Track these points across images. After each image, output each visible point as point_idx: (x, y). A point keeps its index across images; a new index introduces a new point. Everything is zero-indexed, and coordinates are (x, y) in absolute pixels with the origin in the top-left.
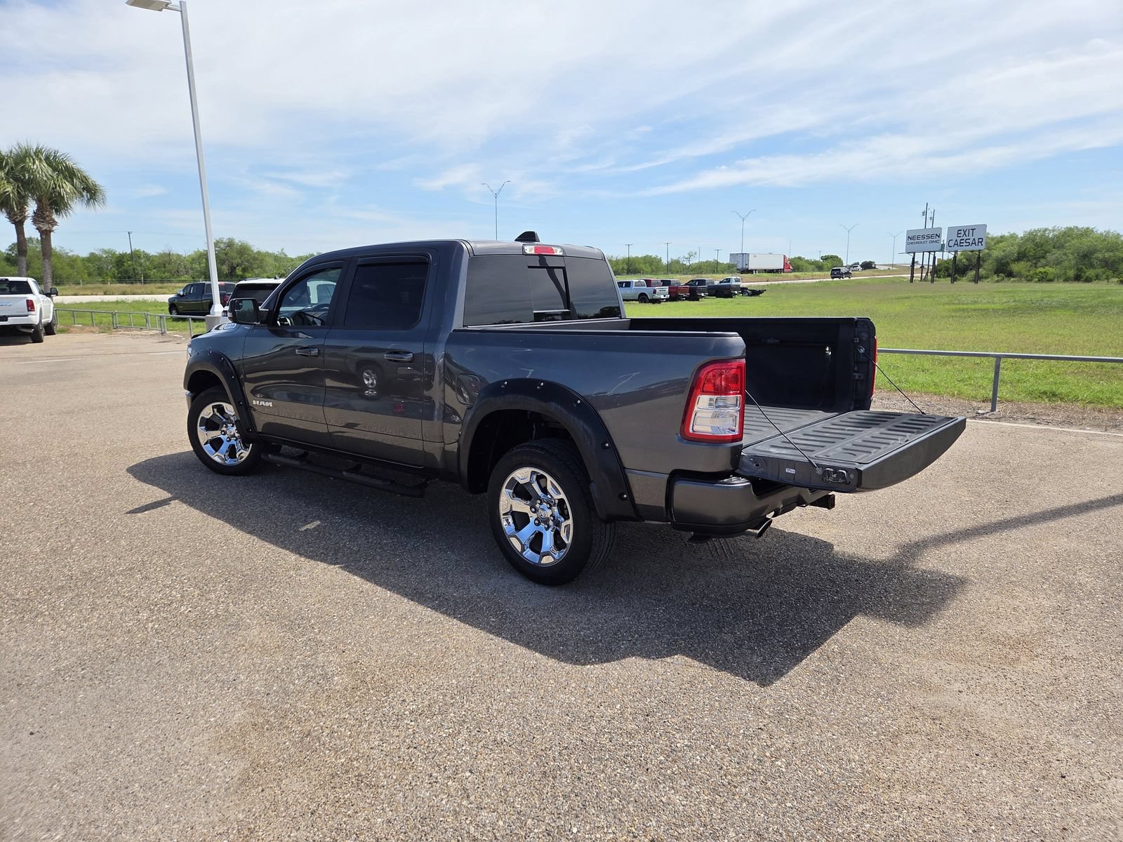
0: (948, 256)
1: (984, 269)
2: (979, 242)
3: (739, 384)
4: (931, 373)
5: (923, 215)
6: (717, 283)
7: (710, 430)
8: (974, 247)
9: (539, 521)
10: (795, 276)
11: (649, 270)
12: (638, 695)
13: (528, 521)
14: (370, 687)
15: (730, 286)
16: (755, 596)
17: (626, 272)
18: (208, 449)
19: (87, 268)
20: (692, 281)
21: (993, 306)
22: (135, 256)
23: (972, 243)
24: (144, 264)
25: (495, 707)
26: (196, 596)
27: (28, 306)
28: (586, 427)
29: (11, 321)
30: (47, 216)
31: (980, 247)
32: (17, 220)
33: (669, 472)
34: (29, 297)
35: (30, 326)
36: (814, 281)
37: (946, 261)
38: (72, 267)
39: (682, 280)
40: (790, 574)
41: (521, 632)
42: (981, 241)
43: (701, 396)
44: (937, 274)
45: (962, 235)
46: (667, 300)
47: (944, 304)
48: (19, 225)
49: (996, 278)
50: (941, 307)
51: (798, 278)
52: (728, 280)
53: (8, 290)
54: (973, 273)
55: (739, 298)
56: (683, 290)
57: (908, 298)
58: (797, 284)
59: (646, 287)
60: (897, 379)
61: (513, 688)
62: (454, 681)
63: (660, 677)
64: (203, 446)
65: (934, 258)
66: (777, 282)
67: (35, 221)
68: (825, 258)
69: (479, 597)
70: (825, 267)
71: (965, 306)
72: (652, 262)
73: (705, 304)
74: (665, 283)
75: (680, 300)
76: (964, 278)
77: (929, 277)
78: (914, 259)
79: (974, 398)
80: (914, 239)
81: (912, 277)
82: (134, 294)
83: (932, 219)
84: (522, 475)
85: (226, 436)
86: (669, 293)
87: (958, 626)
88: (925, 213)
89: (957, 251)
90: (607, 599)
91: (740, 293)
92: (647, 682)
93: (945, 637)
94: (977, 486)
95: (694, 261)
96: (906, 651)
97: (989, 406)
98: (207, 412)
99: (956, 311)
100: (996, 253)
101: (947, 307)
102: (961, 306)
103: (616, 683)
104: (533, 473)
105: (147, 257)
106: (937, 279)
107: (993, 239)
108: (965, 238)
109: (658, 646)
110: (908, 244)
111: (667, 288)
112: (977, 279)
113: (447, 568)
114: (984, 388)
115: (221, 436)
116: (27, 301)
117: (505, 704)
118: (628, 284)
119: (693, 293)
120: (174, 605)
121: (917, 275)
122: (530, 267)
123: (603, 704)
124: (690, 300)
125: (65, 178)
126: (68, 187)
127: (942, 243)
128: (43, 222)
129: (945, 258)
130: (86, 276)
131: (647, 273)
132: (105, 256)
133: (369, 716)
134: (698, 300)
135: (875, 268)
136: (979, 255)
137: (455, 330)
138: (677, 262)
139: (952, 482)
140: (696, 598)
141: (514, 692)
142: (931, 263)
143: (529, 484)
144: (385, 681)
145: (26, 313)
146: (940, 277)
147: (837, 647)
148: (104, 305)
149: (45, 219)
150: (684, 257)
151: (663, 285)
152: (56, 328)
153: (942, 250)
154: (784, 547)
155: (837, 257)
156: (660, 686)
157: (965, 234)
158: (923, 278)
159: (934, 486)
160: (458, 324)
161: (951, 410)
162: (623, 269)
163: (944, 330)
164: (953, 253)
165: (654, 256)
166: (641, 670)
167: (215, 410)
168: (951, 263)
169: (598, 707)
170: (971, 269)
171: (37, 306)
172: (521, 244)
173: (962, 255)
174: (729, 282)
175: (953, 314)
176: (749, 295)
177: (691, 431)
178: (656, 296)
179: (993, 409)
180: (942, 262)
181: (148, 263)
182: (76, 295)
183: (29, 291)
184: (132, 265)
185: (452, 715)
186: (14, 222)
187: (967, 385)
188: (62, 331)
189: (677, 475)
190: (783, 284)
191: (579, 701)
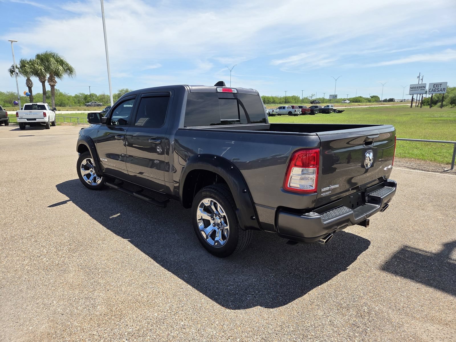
0: (428, 96)
1: (445, 102)
2: (443, 90)
3: (316, 161)
4: (421, 150)
5: (418, 78)
6: (323, 107)
7: (298, 186)
8: (441, 92)
9: (215, 225)
10: (358, 104)
11: (294, 102)
12: (251, 333)
13: (210, 224)
14: (113, 314)
15: (329, 108)
16: (324, 270)
17: (284, 102)
18: (85, 178)
19: (74, 100)
20: (312, 106)
21: (450, 118)
22: (91, 96)
23: (440, 91)
24: (95, 99)
25: (172, 334)
26: (53, 253)
27: (44, 115)
28: (235, 181)
29: (37, 121)
30: (53, 79)
31: (444, 92)
32: (42, 81)
33: (276, 207)
34: (44, 111)
35: (44, 123)
36: (367, 107)
37: (427, 98)
38: (69, 100)
39: (308, 106)
40: (343, 258)
41: (198, 285)
42: (444, 89)
43: (294, 168)
44: (423, 104)
45: (435, 87)
46: (301, 114)
47: (426, 117)
48: (43, 83)
49: (450, 106)
50: (425, 119)
51: (360, 105)
52: (328, 106)
53: (37, 108)
54: (440, 103)
55: (333, 114)
56: (308, 110)
57: (409, 114)
58: (360, 108)
59: (292, 109)
60: (403, 152)
61: (185, 322)
62: (156, 314)
63: (265, 321)
64: (83, 177)
65: (422, 97)
66: (350, 107)
67: (49, 82)
68: (372, 97)
69: (183, 262)
70: (372, 101)
71: (436, 118)
72: (296, 98)
73: (317, 116)
74: (300, 107)
75: (307, 115)
76: (436, 106)
77: (420, 105)
78: (413, 97)
79: (442, 162)
80: (413, 88)
81: (412, 105)
82: (89, 110)
83: (422, 80)
84: (207, 202)
85: (93, 173)
86: (302, 112)
87: (437, 298)
88: (419, 77)
89: (433, 94)
90: (246, 267)
91: (333, 112)
92: (257, 324)
93: (430, 306)
94: (446, 210)
95: (314, 98)
96: (407, 314)
97: (450, 166)
98: (84, 162)
99: (432, 120)
100: (451, 95)
101: (428, 119)
102: (434, 118)
103: (240, 323)
104: (211, 201)
105: (96, 96)
106: (423, 106)
107: (450, 89)
108: (437, 88)
109: (267, 299)
110: (410, 91)
111: (301, 110)
112: (442, 106)
113: (172, 243)
114: (447, 157)
115: (91, 173)
116: (44, 112)
117: (178, 332)
118: (284, 108)
119: (312, 112)
120: (42, 257)
121: (414, 104)
122: (219, 98)
123: (230, 338)
124: (311, 115)
125: (60, 64)
126: (61, 68)
127: (426, 90)
128: (51, 82)
129: (427, 97)
130: (74, 103)
131: (293, 103)
132: (81, 96)
133: (106, 334)
134: (314, 114)
135: (394, 101)
136: (443, 95)
137: (179, 129)
138: (307, 98)
139: (432, 208)
140: (292, 270)
141: (185, 325)
142: (421, 99)
143: (210, 206)
144: (122, 311)
145: (43, 117)
146: (424, 105)
147: (366, 308)
148: (76, 115)
149: (52, 80)
150: (310, 96)
151: (299, 108)
152: (56, 124)
153: (426, 93)
154: (342, 241)
155: (377, 96)
156: (264, 327)
157: (437, 86)
158: (417, 106)
159: (423, 209)
160: (181, 126)
161: (431, 168)
162: (283, 101)
163: (426, 129)
164: (431, 95)
165: (296, 96)
166: (255, 315)
167: (88, 161)
168: (430, 99)
169: (227, 340)
170: (439, 102)
171: (47, 115)
172: (216, 87)
173: (435, 95)
174: (328, 107)
175: (431, 122)
176: (337, 113)
177: (288, 186)
178: (296, 113)
179: (452, 168)
180: (426, 98)
181: (96, 98)
182: (68, 111)
183: (45, 109)
184: (90, 99)
185: (149, 337)
186: (42, 82)
187: (438, 156)
188: (58, 125)
189: (281, 209)
190: (353, 108)
191: (218, 334)
